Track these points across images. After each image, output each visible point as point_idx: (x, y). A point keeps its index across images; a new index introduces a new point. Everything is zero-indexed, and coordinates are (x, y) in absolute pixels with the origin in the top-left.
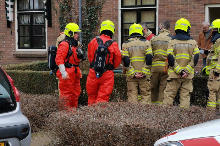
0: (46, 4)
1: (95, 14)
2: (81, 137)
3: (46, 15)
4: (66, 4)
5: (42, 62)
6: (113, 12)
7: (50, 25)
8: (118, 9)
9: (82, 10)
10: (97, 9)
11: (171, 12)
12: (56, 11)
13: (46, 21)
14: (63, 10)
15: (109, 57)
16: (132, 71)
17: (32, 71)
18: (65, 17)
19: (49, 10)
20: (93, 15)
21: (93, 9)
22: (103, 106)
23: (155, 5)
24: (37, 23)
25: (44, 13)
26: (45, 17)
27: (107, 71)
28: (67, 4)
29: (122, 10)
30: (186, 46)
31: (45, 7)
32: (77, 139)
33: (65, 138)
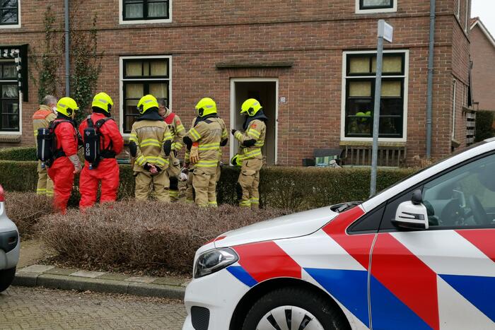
0: (20, 71)
1: (88, 86)
2: (85, 247)
3: (20, 85)
4: (48, 71)
5: (15, 148)
6: (112, 83)
7: (25, 99)
8: (118, 80)
9: (71, 80)
10: (91, 79)
11: (189, 86)
12: (35, 81)
13: (21, 95)
14: (44, 80)
15: (104, 141)
16: (142, 159)
17: (9, 161)
18: (46, 89)
19: (24, 80)
20: (85, 87)
21: (85, 79)
22: (111, 207)
23: (168, 77)
24: (7, 97)
25: (17, 83)
26: (18, 89)
27: (105, 159)
28: (50, 73)
29: (124, 81)
30: (154, 129)
31: (19, 76)
32: (79, 251)
33: (62, 249)
